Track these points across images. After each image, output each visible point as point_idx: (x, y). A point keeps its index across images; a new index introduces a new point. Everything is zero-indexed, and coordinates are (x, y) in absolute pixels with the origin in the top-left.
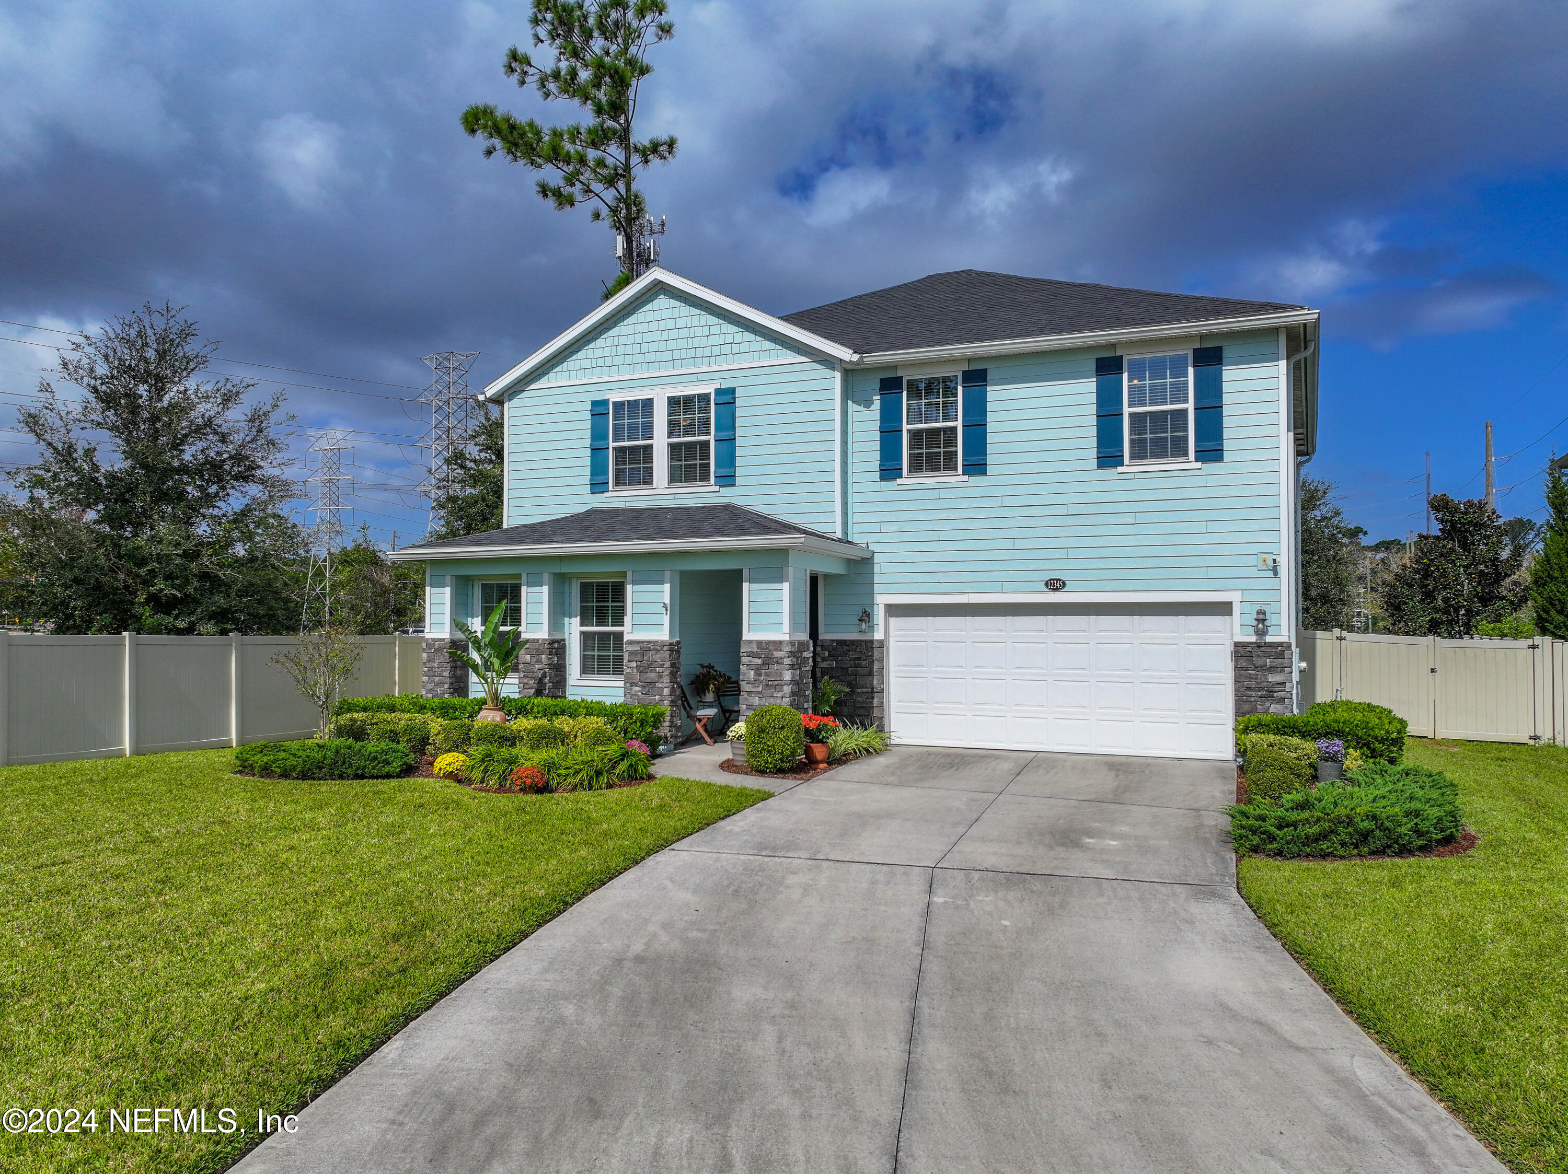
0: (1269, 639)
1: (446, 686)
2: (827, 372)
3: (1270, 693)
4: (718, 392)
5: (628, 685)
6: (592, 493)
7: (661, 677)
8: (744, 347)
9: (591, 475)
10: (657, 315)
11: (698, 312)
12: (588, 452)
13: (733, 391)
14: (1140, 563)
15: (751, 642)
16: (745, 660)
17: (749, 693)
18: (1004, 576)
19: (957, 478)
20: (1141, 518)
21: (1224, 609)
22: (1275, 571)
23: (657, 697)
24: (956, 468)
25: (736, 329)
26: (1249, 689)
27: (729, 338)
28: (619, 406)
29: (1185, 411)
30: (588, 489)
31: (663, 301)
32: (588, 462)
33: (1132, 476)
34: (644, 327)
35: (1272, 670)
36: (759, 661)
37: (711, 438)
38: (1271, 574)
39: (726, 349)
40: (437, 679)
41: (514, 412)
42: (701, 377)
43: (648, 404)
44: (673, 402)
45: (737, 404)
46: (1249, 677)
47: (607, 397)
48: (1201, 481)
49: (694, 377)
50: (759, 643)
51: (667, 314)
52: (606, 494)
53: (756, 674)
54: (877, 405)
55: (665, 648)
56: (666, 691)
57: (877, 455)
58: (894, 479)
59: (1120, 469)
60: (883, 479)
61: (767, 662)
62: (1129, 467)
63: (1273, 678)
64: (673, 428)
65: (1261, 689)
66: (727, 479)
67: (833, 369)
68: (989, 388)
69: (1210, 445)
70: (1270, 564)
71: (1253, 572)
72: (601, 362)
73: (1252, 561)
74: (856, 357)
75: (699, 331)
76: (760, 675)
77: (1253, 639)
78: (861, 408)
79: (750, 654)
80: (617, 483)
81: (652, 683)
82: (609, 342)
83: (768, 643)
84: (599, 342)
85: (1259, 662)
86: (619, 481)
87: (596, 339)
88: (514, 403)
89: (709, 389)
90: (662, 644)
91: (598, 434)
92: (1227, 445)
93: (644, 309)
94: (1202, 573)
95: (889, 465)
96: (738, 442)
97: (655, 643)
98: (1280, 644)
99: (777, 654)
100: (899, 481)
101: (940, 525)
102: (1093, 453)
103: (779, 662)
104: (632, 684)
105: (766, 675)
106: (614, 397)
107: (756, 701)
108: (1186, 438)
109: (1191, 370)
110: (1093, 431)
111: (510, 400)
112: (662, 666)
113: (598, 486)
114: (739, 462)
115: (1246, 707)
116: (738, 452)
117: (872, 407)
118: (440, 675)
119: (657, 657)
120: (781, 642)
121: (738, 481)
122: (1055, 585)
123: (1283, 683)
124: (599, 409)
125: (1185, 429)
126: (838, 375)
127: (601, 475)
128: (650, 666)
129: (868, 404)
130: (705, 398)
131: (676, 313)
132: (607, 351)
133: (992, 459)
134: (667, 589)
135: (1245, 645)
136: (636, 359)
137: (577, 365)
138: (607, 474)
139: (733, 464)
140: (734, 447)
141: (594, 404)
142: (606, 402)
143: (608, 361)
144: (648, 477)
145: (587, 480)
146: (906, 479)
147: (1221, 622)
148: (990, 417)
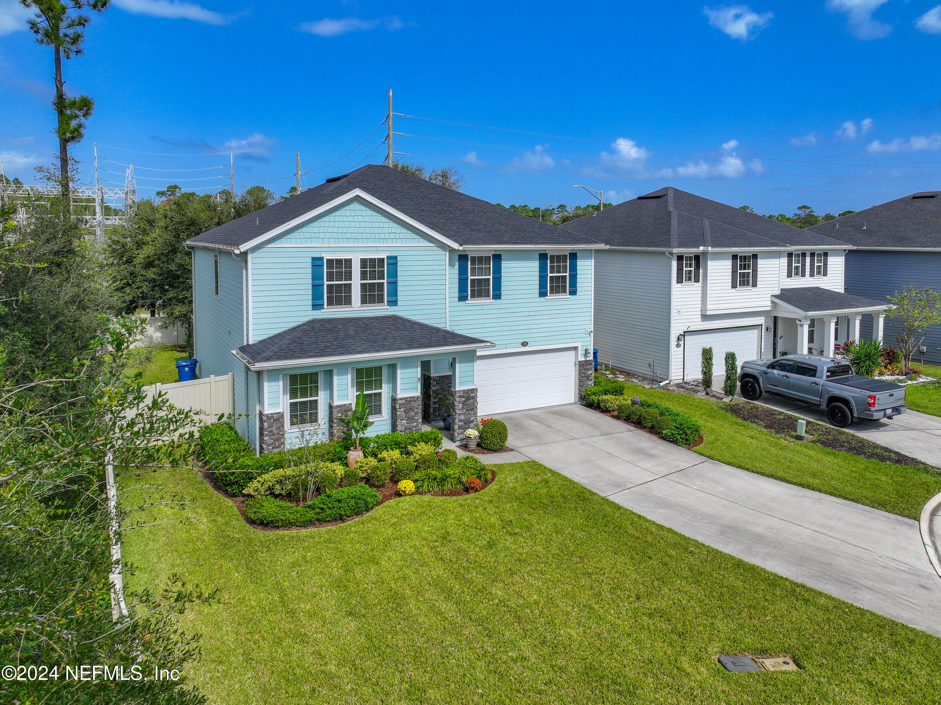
0: (587, 359)
1: (282, 440)
2: (444, 253)
3: (588, 378)
4: (389, 258)
5: (399, 421)
6: (313, 310)
7: (417, 413)
8: (402, 236)
9: (313, 300)
10: (353, 213)
11: (377, 214)
12: (311, 287)
13: (396, 258)
14: (552, 334)
15: (460, 391)
16: (457, 399)
17: (459, 414)
18: (506, 342)
19: (490, 301)
20: (552, 316)
21: (576, 348)
22: (590, 334)
23: (415, 424)
24: (490, 296)
25: (396, 226)
26: (582, 377)
27: (394, 230)
28: (330, 262)
29: (566, 276)
30: (310, 307)
31: (356, 206)
32: (311, 293)
33: (550, 300)
34: (346, 218)
35: (588, 369)
36: (464, 399)
37: (385, 281)
38: (588, 336)
39: (392, 236)
40: (275, 437)
41: (254, 261)
42: (378, 249)
44: (364, 262)
45: (398, 265)
46: (583, 373)
47: (322, 256)
48: (570, 302)
49: (374, 249)
50: (464, 391)
51: (359, 213)
52: (322, 311)
53: (462, 405)
54: (457, 266)
55: (419, 399)
56: (420, 420)
57: (457, 290)
58: (465, 301)
59: (546, 298)
60: (460, 300)
61: (468, 398)
62: (549, 296)
63: (589, 372)
64: (364, 275)
65: (586, 377)
66: (393, 302)
67: (446, 251)
68: (502, 262)
69: (573, 289)
70: (589, 332)
71: (584, 335)
72: (317, 235)
73: (584, 332)
74: (460, 248)
75: (377, 225)
76: (464, 405)
77: (583, 359)
78: (451, 268)
79: (459, 397)
80: (328, 304)
81: (413, 418)
82: (323, 224)
83: (468, 390)
84: (316, 224)
85: (584, 367)
86: (330, 303)
87: (313, 222)
88: (256, 254)
89: (384, 256)
90: (417, 398)
91: (316, 277)
92: (578, 289)
93: (345, 208)
94: (570, 336)
95: (463, 294)
96: (399, 284)
97: (413, 397)
98: (589, 361)
99: (472, 395)
100: (467, 302)
101: (484, 321)
102: (538, 291)
103: (473, 398)
104: (401, 420)
105: (467, 405)
106: (327, 256)
107: (462, 417)
108: (566, 286)
109: (568, 261)
110: (538, 282)
111: (252, 253)
112: (417, 408)
113: (317, 306)
114: (399, 293)
115: (582, 384)
116: (399, 289)
117: (455, 268)
118: (277, 434)
119: (415, 404)
120: (473, 389)
121: (399, 303)
122: (524, 344)
123: (591, 374)
124: (317, 262)
125: (566, 283)
126: (448, 254)
127: (319, 299)
128: (412, 409)
129: (453, 266)
130: (381, 261)
131: (364, 213)
132: (321, 230)
133: (503, 293)
134: (419, 369)
135: (581, 362)
136: (340, 236)
137: (302, 236)
138: (323, 299)
139: (396, 295)
140: (397, 286)
141: (314, 259)
142: (321, 259)
143: (322, 235)
144: (348, 301)
145: (310, 302)
146: (470, 301)
147: (573, 353)
148: (502, 275)
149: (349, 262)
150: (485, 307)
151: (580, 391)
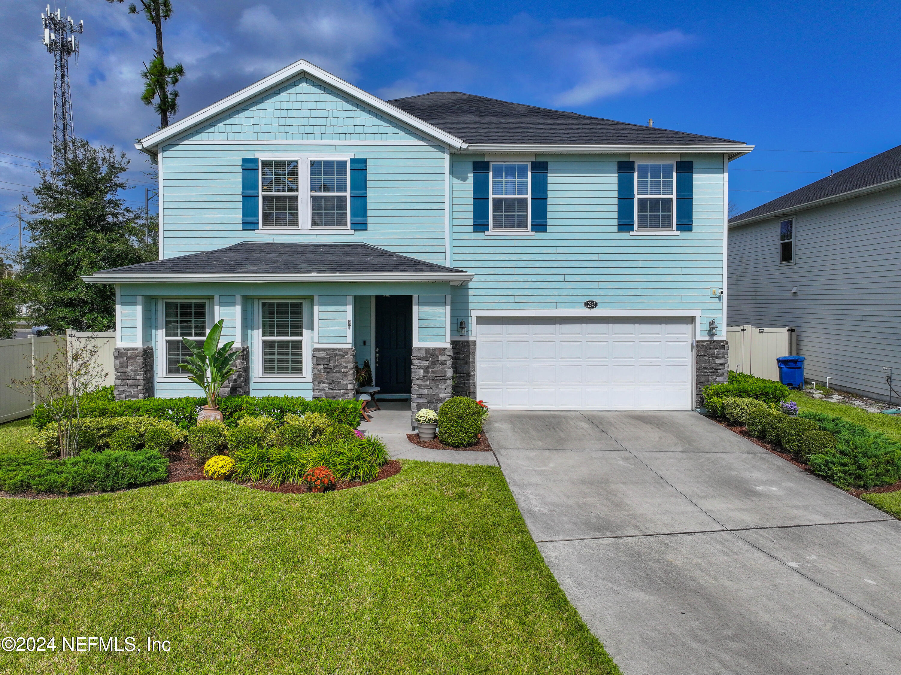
0: (716, 338)
1: (140, 388)
2: (440, 154)
3: (716, 370)
4: (353, 161)
5: (316, 383)
6: (244, 230)
7: (346, 376)
8: (374, 130)
9: (243, 216)
10: (300, 98)
11: (336, 99)
12: (240, 198)
13: (365, 161)
14: (644, 292)
15: (421, 349)
16: (415, 362)
17: (419, 386)
18: (557, 299)
19: (528, 233)
20: (643, 264)
21: (691, 320)
22: (720, 298)
23: (342, 391)
24: (526, 226)
25: (367, 115)
26: (705, 368)
27: (361, 122)
28: (266, 164)
29: (671, 199)
30: (240, 227)
31: (304, 87)
32: (240, 205)
33: (638, 238)
34: (289, 106)
35: (717, 357)
36: (427, 363)
37: (348, 194)
38: (717, 300)
39: (359, 129)
40: (130, 382)
41: (168, 162)
42: (338, 148)
44: (316, 166)
45: (368, 171)
46: (705, 361)
47: (256, 156)
48: (679, 243)
49: (333, 148)
50: (427, 350)
51: (307, 97)
52: (256, 232)
53: (424, 372)
54: (470, 179)
55: (349, 354)
56: (350, 387)
57: (471, 215)
58: (484, 231)
59: (632, 233)
60: (475, 231)
61: (435, 362)
62: (637, 231)
63: (718, 362)
64: (315, 185)
65: (711, 368)
66: (361, 225)
67: (444, 152)
68: (549, 175)
69: (685, 221)
70: (718, 294)
71: (707, 299)
72: (249, 129)
73: (707, 292)
74: (465, 146)
75: (336, 114)
76: (428, 373)
77: (707, 338)
78: (459, 181)
79: (419, 358)
80: (265, 224)
81: (338, 381)
82: (257, 113)
83: (435, 349)
84: (248, 113)
85: (711, 352)
86: (267, 222)
87: (245, 110)
88: (167, 154)
89: (346, 158)
90: (346, 351)
91: (249, 185)
92: (695, 222)
93: (289, 91)
94: (679, 299)
95: (480, 222)
96: (369, 199)
97: (340, 350)
98: (723, 341)
99: (442, 358)
100: (487, 233)
101: (516, 264)
102: (616, 222)
103: (443, 363)
104: (320, 382)
105: (433, 372)
106: (263, 157)
107: (425, 391)
108: (671, 216)
109: (675, 174)
110: (616, 208)
111: (164, 151)
112: (346, 367)
113: (249, 225)
114: (369, 213)
115: (703, 379)
116: (369, 206)
117: (468, 181)
118: (133, 378)
119: (343, 361)
120: (444, 349)
121: (369, 227)
122: (590, 305)
123: (723, 364)
124: (249, 166)
125: (671, 210)
126: (448, 157)
127: (251, 216)
128: (337, 368)
129: (464, 178)
130: (342, 165)
131: (316, 97)
132: (255, 121)
133: (549, 222)
134: (349, 309)
135: (703, 342)
136: (282, 129)
137: (228, 129)
138: (258, 216)
139: (365, 215)
140: (366, 203)
141: (245, 161)
142: (256, 160)
143: (257, 129)
144: (293, 220)
145: (240, 220)
146: (492, 232)
147: (687, 328)
148: (549, 194)
149: (293, 167)
150: (518, 243)
151: (699, 391)
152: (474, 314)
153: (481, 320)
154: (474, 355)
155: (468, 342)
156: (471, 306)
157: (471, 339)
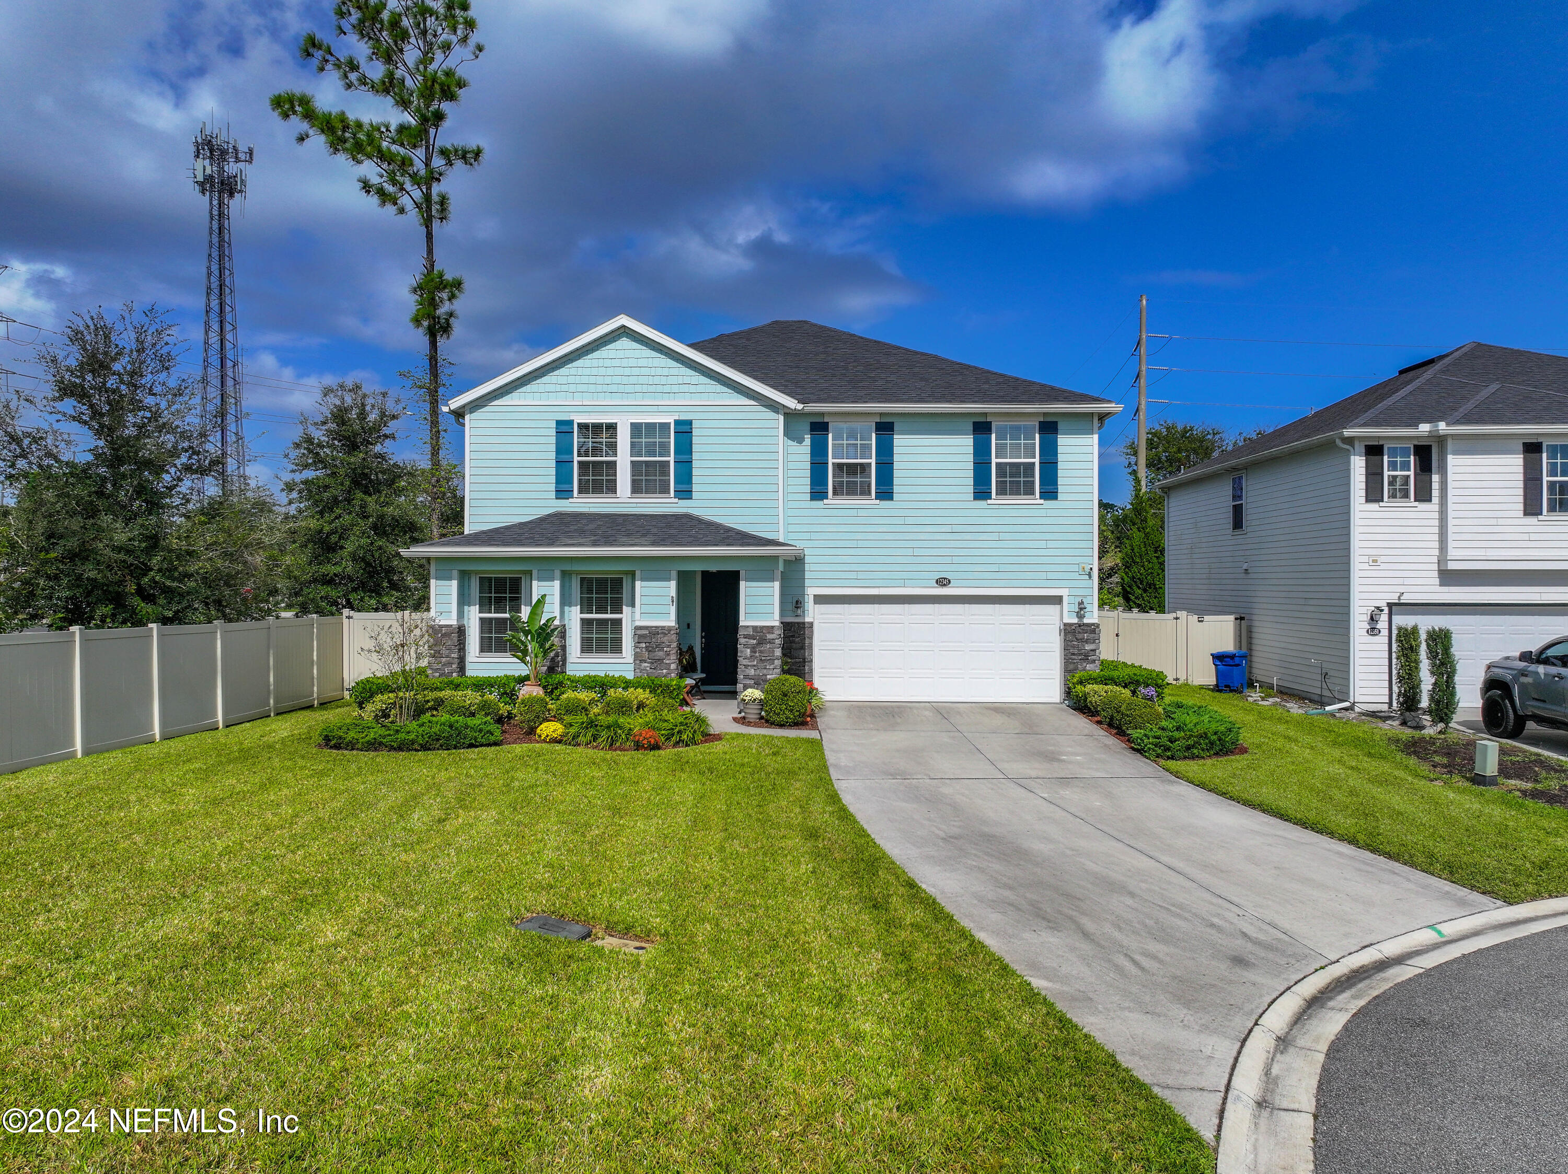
0: (1086, 621)
1: (453, 666)
2: (772, 415)
3: (1086, 657)
4: (677, 422)
5: (638, 662)
6: (557, 498)
7: (668, 655)
8: (700, 388)
9: (557, 483)
10: (621, 354)
11: (659, 355)
12: (553, 464)
13: (690, 423)
14: (1002, 568)
15: (748, 627)
16: (742, 640)
17: (746, 666)
18: (905, 575)
19: (872, 501)
20: (1002, 536)
21: (1058, 600)
22: (1090, 575)
23: (665, 671)
24: (869, 493)
25: (693, 373)
26: (1073, 654)
27: (687, 380)
28: (583, 427)
29: (1034, 464)
30: (553, 495)
31: (624, 343)
32: (553, 471)
33: (997, 507)
34: (608, 363)
35: (1087, 641)
36: (755, 642)
37: (671, 459)
38: (1087, 577)
39: (685, 388)
40: (444, 660)
41: (474, 424)
42: (661, 409)
43: (612, 428)
44: (636, 429)
45: (694, 434)
46: (1074, 647)
47: (571, 418)
48: (1043, 513)
49: (655, 409)
50: (755, 628)
51: (629, 354)
52: (571, 500)
53: (751, 652)
54: (808, 442)
55: (672, 632)
56: (673, 666)
57: (808, 481)
58: (822, 500)
59: (989, 501)
60: (812, 499)
61: (762, 641)
62: (995, 500)
63: (1088, 647)
64: (635, 449)
65: (1080, 654)
66: (685, 493)
67: (778, 413)
68: (895, 436)
69: (1050, 488)
70: (1087, 570)
71: (1076, 576)
72: (565, 388)
73: (1076, 568)
74: (800, 407)
75: (659, 371)
76: (755, 652)
77: (1075, 621)
78: (795, 444)
79: (746, 637)
80: (580, 491)
81: (661, 660)
82: (573, 371)
83: (763, 627)
84: (563, 371)
85: (1080, 636)
86: (583, 490)
87: (561, 368)
88: (475, 415)
89: (670, 419)
90: (670, 629)
91: (563, 449)
92: (1060, 489)
93: (607, 347)
94: (1043, 575)
95: (818, 489)
96: (695, 464)
97: (663, 628)
98: (1093, 624)
99: (769, 636)
100: (825, 501)
101: (859, 536)
102: (971, 489)
103: (771, 642)
104: (641, 661)
105: (761, 652)
106: (579, 419)
107: (752, 672)
108: (1033, 482)
109: (1037, 436)
110: (971, 474)
111: (471, 413)
112: (669, 646)
113: (563, 493)
114: (695, 480)
115: (1071, 667)
116: (695, 472)
117: (804, 443)
118: (447, 657)
119: (665, 639)
120: (773, 627)
121: (694, 495)
122: (943, 582)
123: (1094, 650)
124: (563, 428)
125: (1033, 476)
126: (781, 418)
127: (565, 483)
128: (659, 646)
129: (800, 441)
130: (665, 427)
131: (637, 354)
132: (571, 379)
133: (895, 489)
134: (673, 584)
135: (1071, 625)
136: (599, 388)
137: (542, 388)
138: (572, 483)
139: (690, 482)
140: (691, 468)
141: (559, 423)
142: (571, 423)
143: (572, 388)
144: (612, 488)
145: (553, 487)
146: (831, 501)
147: (1053, 609)
148: (896, 458)
150: (861, 513)
151: (1066, 680)
152: (811, 592)
153: (820, 600)
154: (811, 638)
155: (804, 623)
156: (807, 583)
157: (807, 620)
